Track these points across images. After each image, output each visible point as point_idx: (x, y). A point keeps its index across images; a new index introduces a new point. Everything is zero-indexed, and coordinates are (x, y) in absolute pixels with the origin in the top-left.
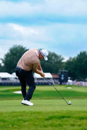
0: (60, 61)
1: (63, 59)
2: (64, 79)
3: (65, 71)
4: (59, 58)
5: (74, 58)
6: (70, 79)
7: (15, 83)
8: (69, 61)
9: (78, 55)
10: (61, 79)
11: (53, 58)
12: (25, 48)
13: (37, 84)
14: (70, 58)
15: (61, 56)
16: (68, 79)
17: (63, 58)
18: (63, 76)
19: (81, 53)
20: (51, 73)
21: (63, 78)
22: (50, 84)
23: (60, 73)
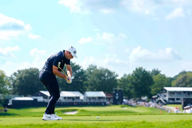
0: (114, 78)
1: (117, 76)
2: (119, 98)
3: (120, 89)
4: (113, 75)
5: (129, 75)
6: (126, 99)
7: (63, 103)
8: (124, 77)
9: (134, 71)
10: (116, 98)
11: (106, 75)
12: (75, 63)
13: (89, 104)
14: (125, 75)
15: (114, 73)
16: (123, 99)
17: (117, 74)
18: (117, 94)
19: (137, 69)
20: (104, 92)
21: (117, 97)
22: (103, 104)
23: (114, 92)
